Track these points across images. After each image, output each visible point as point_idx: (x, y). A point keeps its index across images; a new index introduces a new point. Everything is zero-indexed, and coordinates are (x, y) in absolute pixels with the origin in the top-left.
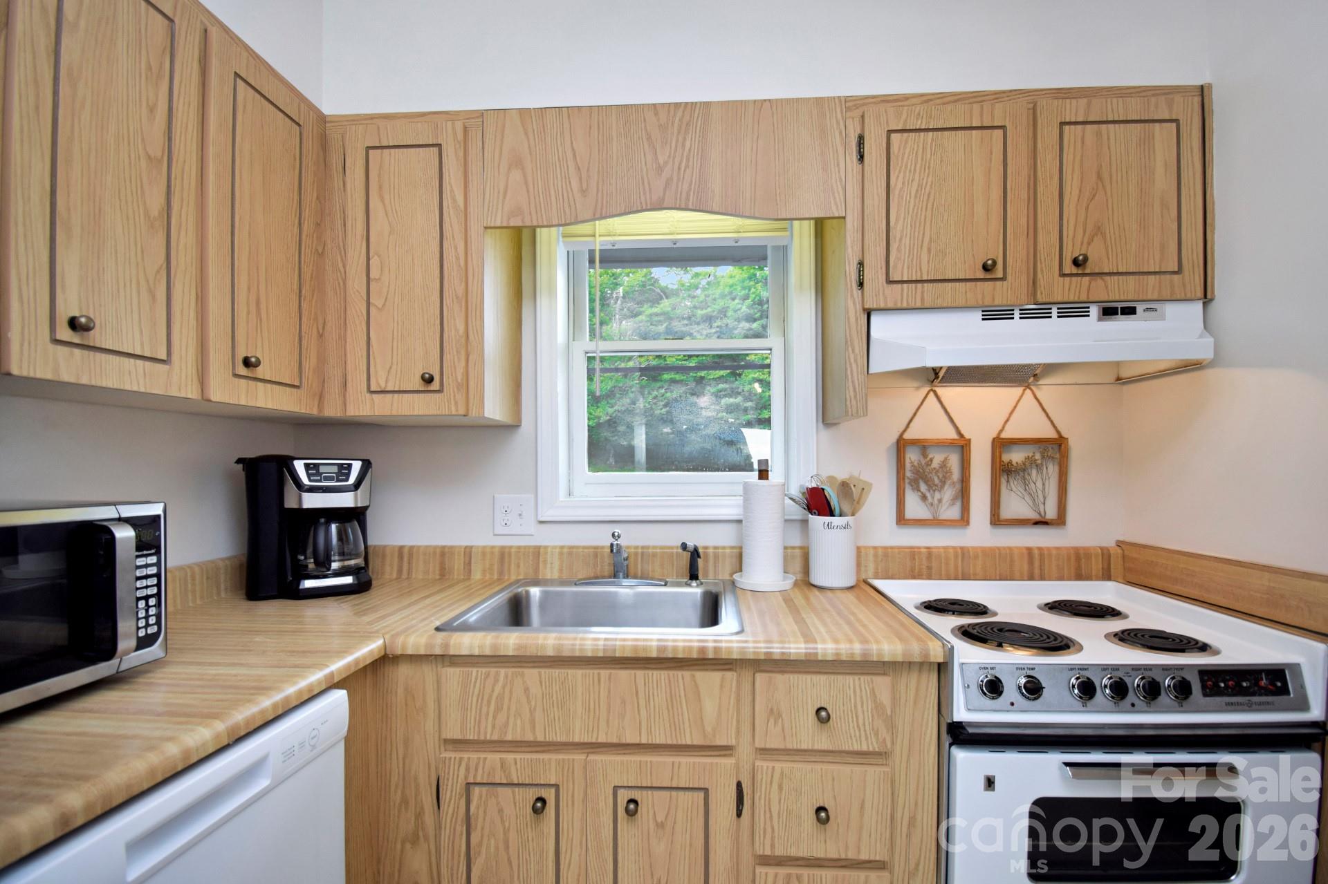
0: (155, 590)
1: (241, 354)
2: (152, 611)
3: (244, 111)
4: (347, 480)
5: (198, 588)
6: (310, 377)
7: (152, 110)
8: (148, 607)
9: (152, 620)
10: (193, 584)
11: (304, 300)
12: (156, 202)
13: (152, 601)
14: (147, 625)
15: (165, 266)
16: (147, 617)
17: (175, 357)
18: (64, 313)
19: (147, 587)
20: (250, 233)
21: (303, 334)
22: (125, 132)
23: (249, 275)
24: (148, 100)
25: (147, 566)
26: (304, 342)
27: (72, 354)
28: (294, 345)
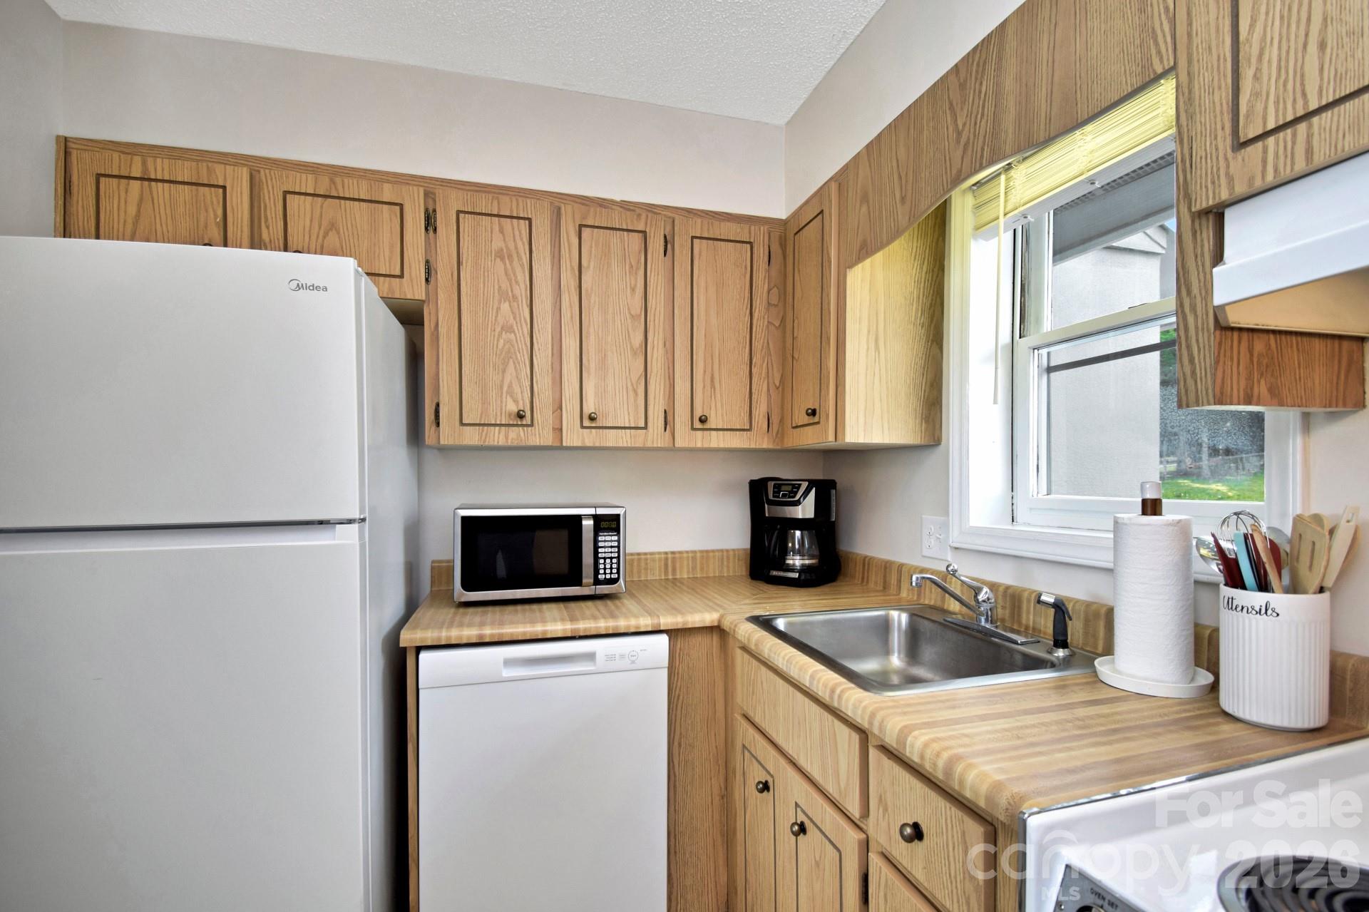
0: (616, 555)
1: (698, 413)
2: (615, 566)
3: (699, 258)
4: (794, 497)
5: (731, 565)
6: (760, 422)
7: (633, 290)
8: (612, 563)
9: (614, 571)
10: (728, 562)
11: (755, 366)
12: (638, 338)
13: (615, 561)
14: (611, 573)
15: (644, 374)
16: (611, 568)
17: (650, 424)
18: (587, 411)
19: (611, 552)
20: (705, 336)
21: (753, 391)
22: (618, 308)
23: (705, 362)
24: (630, 284)
25: (611, 541)
26: (754, 397)
27: (591, 432)
28: (745, 400)
